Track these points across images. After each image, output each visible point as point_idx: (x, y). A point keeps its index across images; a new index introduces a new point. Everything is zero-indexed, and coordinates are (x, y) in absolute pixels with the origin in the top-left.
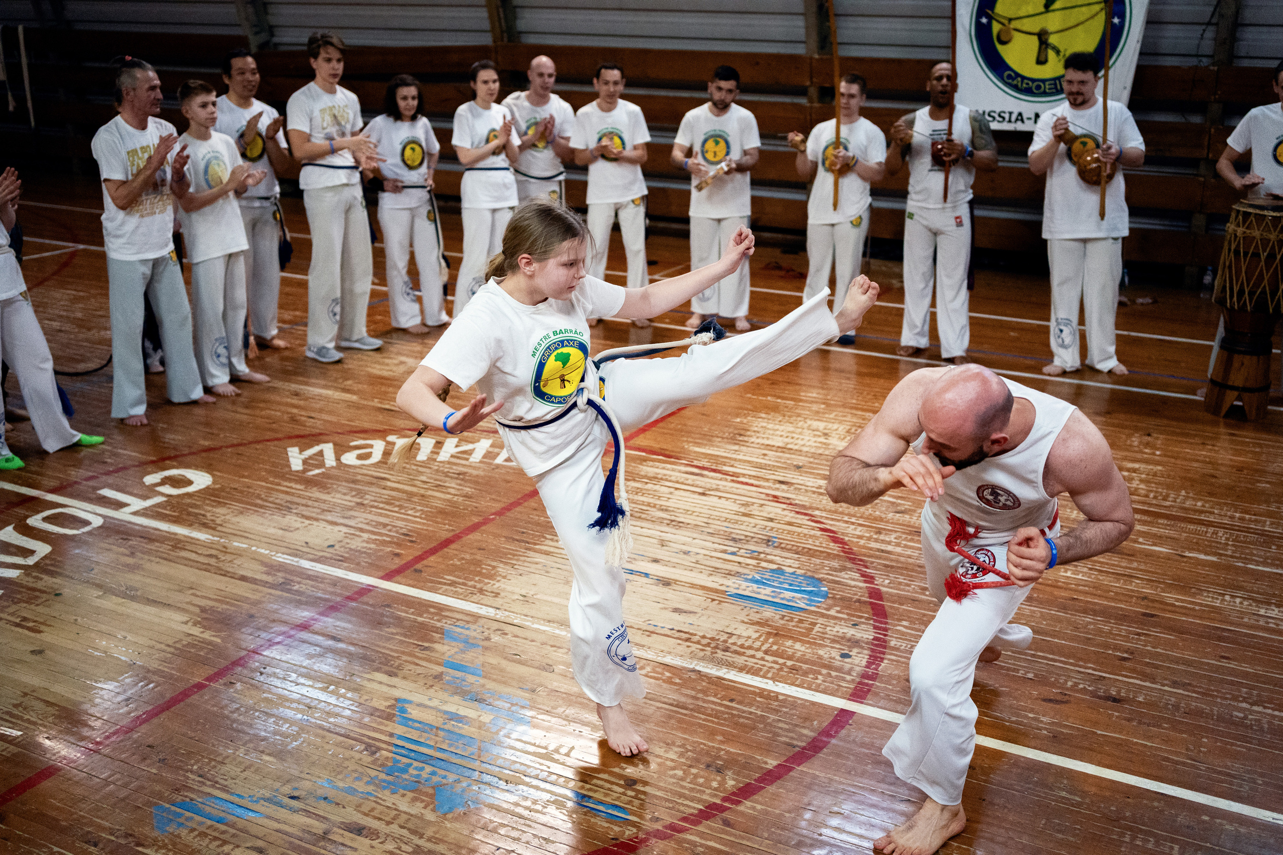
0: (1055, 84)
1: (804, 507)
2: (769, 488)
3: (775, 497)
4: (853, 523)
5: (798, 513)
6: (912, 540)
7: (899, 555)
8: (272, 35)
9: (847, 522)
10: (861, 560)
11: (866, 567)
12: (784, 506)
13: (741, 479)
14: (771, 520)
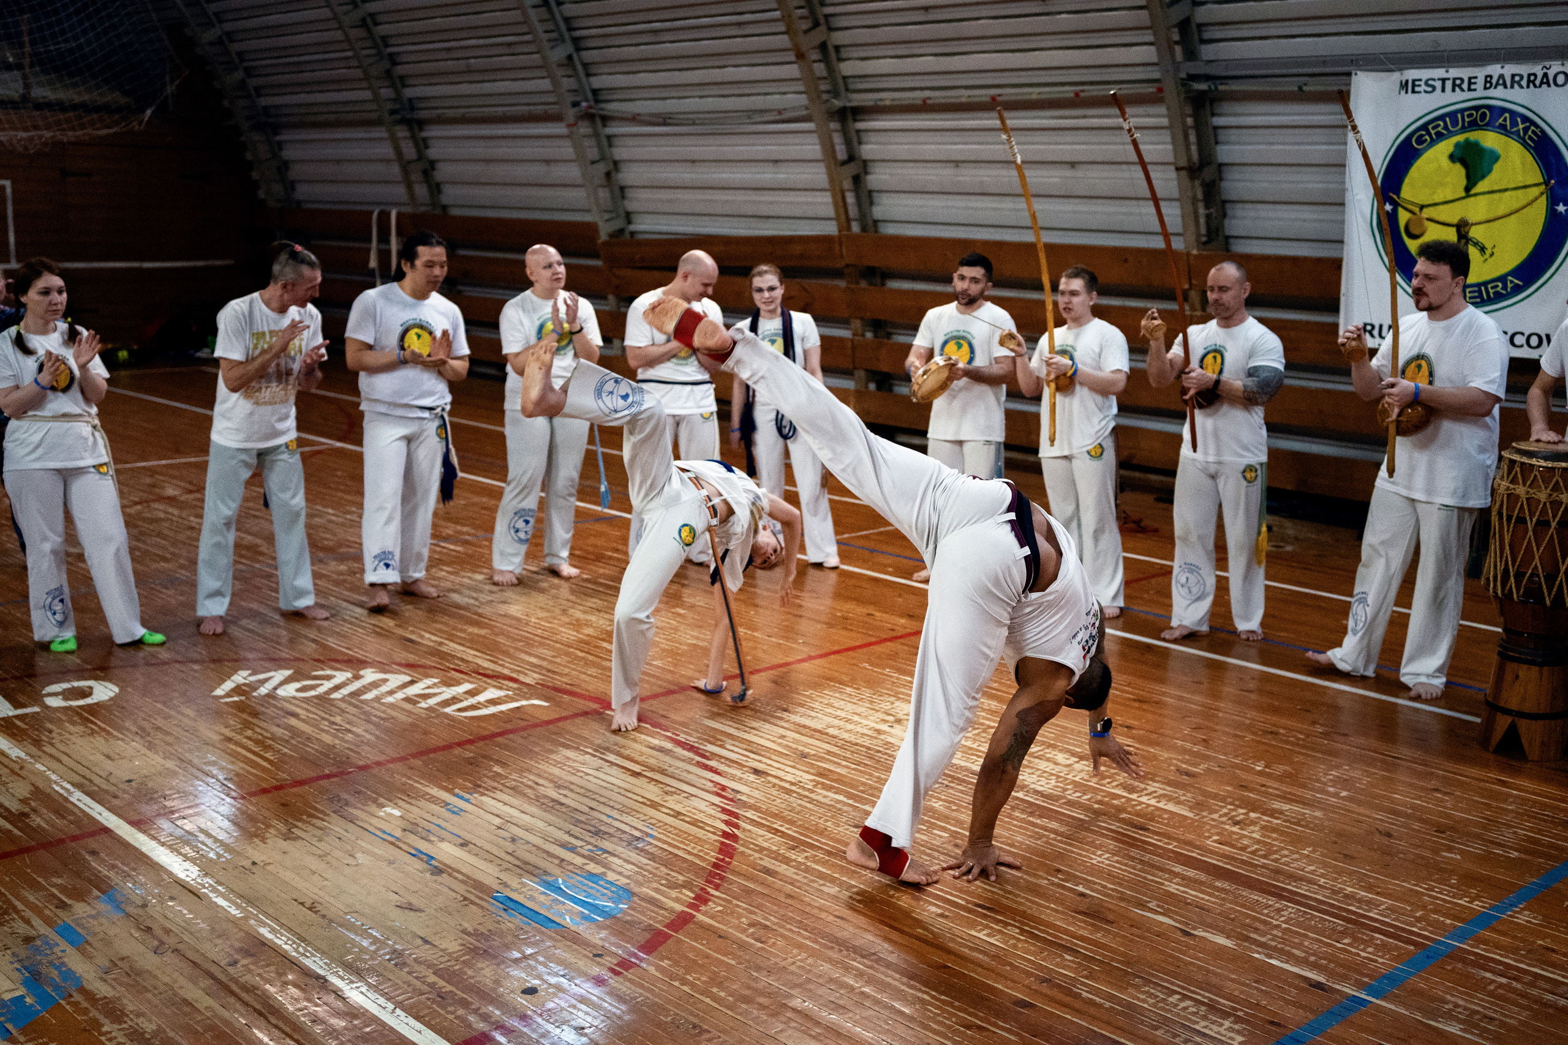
0: (1480, 291)
1: (746, 805)
2: (733, 778)
3: (724, 788)
4: (776, 831)
5: (724, 811)
6: (824, 863)
7: (784, 879)
8: (629, 222)
9: (770, 829)
10: (722, 878)
11: (717, 887)
12: (717, 800)
13: (712, 763)
14: (677, 814)
